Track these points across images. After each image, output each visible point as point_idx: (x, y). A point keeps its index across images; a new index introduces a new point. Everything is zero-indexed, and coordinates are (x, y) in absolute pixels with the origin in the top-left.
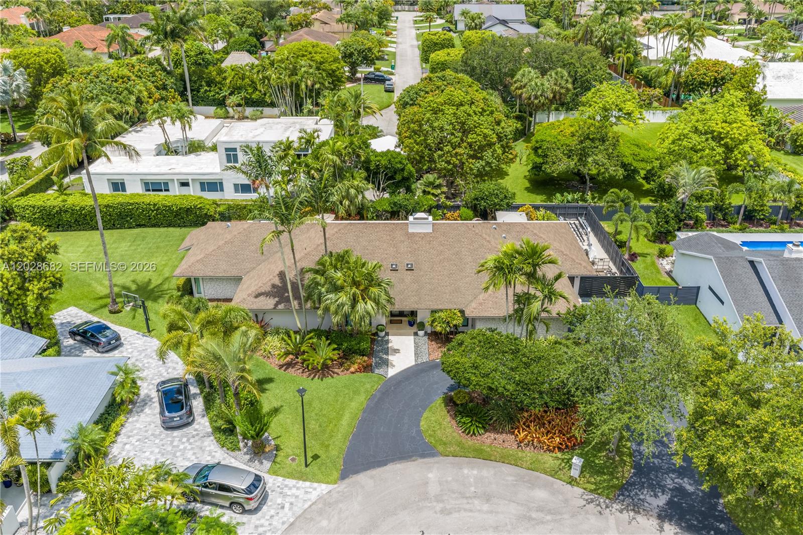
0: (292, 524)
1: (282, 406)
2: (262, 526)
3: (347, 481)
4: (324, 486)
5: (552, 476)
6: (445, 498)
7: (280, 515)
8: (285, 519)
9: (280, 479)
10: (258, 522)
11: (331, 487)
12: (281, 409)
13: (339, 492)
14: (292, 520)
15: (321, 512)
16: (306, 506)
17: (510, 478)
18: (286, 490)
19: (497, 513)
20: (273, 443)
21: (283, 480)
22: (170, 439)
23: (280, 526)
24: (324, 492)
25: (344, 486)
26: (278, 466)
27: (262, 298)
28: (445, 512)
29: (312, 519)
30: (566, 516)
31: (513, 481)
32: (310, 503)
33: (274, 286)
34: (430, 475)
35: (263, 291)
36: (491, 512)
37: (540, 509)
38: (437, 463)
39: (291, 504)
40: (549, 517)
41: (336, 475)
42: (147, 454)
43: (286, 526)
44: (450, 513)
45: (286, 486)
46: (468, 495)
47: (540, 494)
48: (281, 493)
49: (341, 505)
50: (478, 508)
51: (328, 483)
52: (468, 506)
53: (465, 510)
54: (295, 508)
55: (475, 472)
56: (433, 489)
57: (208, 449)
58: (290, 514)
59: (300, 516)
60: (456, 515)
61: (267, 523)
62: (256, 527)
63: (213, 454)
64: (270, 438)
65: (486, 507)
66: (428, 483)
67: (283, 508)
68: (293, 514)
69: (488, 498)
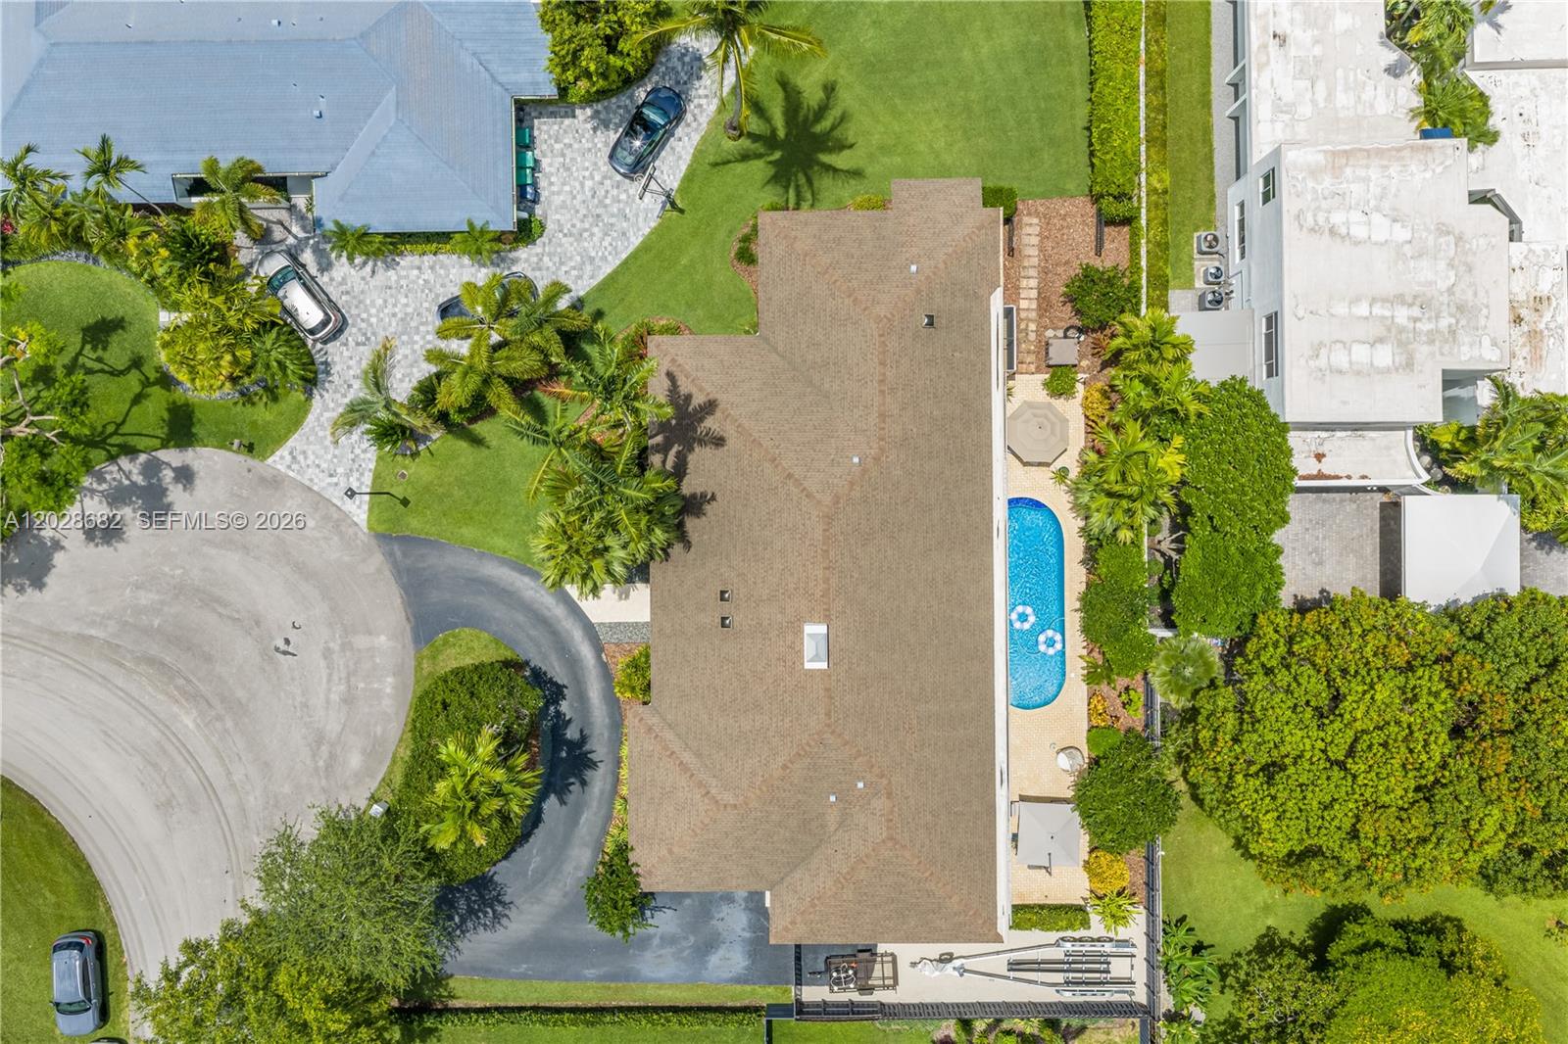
0: (310, 489)
1: (488, 447)
2: (306, 458)
3: (373, 542)
4: (365, 516)
5: (383, 779)
6: (348, 654)
7: (321, 475)
8: (316, 481)
9: (372, 466)
10: (310, 453)
11: (364, 525)
12: (483, 449)
13: (356, 534)
14: (315, 488)
15: (327, 518)
16: (335, 501)
17: (379, 730)
18: (356, 475)
19: (327, 708)
20: (422, 447)
21: (370, 470)
22: (430, 319)
23: (307, 477)
24: (355, 519)
25: (366, 540)
26: (389, 460)
27: (667, 383)
28: (327, 654)
29: (316, 509)
30: (324, 782)
31: (375, 733)
32: (339, 504)
33: (688, 398)
34: (383, 638)
35: (679, 383)
36: (328, 701)
37: (332, 756)
38: (404, 647)
39: (336, 484)
40: (321, 763)
41: (381, 529)
42: (404, 301)
43: (307, 483)
44: (325, 658)
45: (362, 474)
46: (352, 679)
47: (355, 761)
48: (351, 470)
49: (336, 538)
50: (334, 689)
51: (369, 521)
52: (335, 678)
53: (330, 675)
54: (331, 489)
55: (388, 690)
56: (361, 641)
57: (415, 370)
58: (323, 484)
59: (321, 496)
60: (323, 663)
61: (309, 462)
62: (304, 452)
63: (407, 379)
64: (428, 443)
65: (335, 697)
66: (370, 634)
67: (331, 476)
68: (323, 488)
69: (349, 700)
